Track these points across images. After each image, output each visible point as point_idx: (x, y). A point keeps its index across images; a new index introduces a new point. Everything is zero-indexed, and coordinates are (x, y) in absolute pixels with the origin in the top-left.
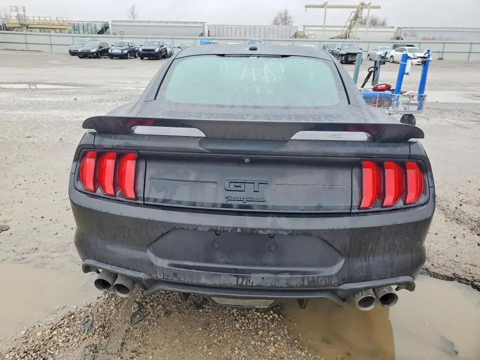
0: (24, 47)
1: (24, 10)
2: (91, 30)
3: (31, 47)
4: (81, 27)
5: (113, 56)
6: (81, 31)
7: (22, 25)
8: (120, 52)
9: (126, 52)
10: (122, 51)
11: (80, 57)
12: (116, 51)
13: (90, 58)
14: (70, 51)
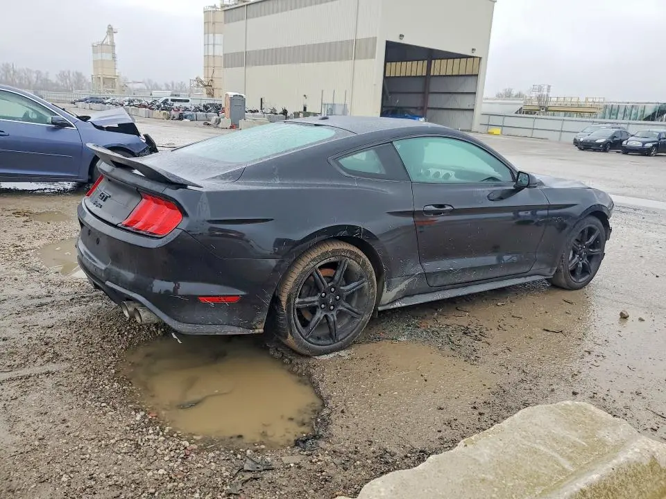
0: (528, 133)
1: (548, 90)
2: (636, 114)
3: (537, 134)
4: (622, 110)
5: (628, 151)
6: (620, 116)
7: (541, 107)
8: (640, 145)
9: (649, 145)
10: (644, 143)
11: (580, 149)
12: (634, 142)
13: (595, 150)
14: (575, 139)
